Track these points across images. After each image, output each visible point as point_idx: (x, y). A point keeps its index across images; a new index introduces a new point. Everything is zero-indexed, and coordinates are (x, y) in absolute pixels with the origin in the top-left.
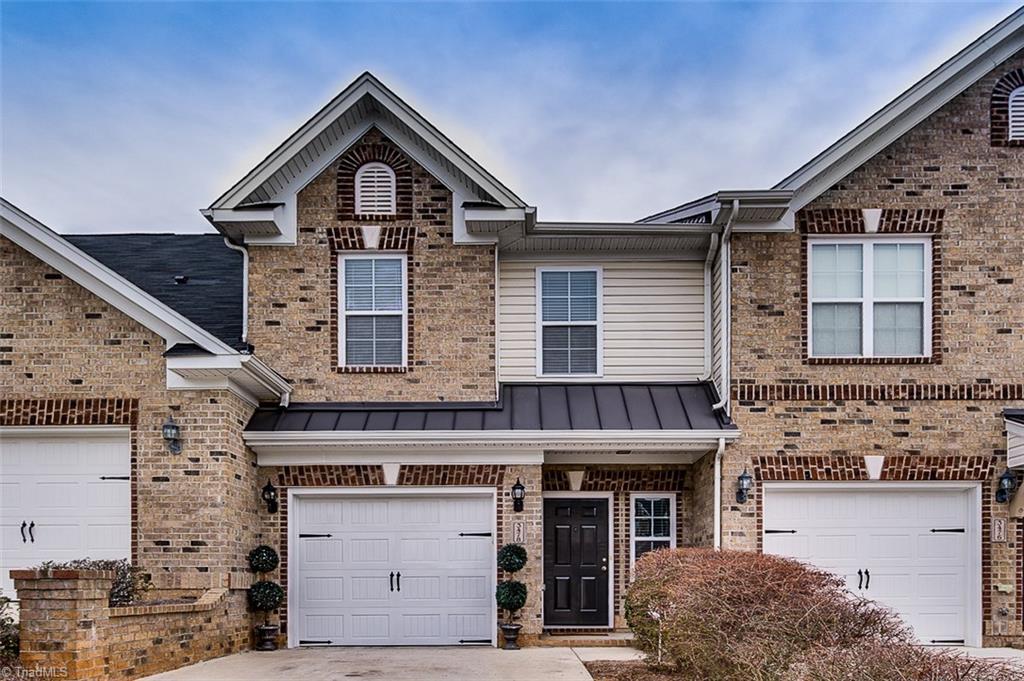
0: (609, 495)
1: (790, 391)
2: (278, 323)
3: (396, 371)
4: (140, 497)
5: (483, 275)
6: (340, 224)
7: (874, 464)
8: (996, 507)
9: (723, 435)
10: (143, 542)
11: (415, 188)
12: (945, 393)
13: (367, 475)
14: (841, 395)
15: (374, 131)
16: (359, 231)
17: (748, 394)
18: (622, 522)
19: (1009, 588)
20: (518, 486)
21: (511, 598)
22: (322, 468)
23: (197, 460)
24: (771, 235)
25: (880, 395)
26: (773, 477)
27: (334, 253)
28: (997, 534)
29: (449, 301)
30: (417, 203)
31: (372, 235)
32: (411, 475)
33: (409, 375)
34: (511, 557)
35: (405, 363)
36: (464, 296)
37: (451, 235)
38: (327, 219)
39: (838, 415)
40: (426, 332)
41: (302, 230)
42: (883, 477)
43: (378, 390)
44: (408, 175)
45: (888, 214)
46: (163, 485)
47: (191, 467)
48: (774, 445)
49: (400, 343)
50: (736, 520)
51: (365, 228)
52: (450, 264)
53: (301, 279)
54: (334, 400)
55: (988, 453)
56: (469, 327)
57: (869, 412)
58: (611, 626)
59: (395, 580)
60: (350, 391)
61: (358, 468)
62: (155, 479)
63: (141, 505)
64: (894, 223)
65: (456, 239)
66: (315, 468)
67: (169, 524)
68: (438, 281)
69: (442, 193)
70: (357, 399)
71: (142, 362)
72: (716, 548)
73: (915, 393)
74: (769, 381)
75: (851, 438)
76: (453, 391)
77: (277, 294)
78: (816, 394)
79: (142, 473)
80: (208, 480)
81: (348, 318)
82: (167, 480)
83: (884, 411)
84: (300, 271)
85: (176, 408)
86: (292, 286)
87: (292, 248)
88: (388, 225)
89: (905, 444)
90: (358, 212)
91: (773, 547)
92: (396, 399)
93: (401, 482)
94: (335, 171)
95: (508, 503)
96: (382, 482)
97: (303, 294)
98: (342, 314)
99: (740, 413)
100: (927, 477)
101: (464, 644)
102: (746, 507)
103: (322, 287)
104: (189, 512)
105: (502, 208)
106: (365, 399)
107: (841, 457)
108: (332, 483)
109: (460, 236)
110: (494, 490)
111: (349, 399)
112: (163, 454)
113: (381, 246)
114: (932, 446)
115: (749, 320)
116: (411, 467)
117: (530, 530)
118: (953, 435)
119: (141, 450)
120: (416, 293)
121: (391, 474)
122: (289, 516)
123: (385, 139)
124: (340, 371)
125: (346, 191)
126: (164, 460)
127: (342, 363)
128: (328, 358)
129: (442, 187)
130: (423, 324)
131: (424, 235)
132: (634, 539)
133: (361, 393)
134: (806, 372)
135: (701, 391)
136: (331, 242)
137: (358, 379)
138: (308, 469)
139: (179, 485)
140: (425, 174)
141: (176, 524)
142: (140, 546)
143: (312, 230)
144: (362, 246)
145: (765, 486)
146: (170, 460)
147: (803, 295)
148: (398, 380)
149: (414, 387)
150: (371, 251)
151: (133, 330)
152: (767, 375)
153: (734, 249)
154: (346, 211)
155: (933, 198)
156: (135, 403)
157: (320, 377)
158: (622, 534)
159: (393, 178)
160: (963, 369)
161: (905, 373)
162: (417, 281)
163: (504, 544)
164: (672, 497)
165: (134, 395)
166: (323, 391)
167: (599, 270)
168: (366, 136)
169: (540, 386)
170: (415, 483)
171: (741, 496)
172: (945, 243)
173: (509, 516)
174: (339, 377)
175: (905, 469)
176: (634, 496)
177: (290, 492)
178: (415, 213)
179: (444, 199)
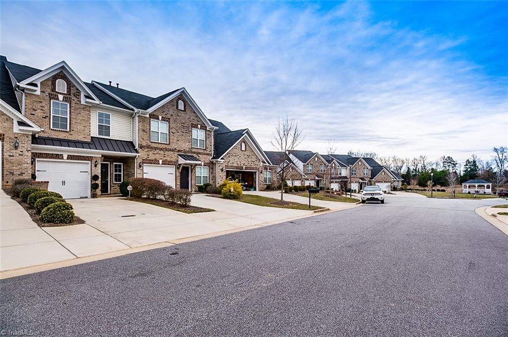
0: (109, 163)
1: (148, 147)
2: (34, 115)
3: (67, 132)
4: (5, 160)
5: (88, 112)
6: (52, 93)
7: (161, 162)
8: (177, 170)
9: (138, 154)
10: (5, 172)
11: (72, 88)
12: (170, 150)
13: (59, 156)
14: (156, 149)
15: (62, 71)
16: (58, 96)
17: (141, 147)
18: (112, 169)
19: (179, 184)
20: (96, 162)
21: (94, 187)
22: (46, 154)
23: (22, 152)
24: (145, 117)
25: (161, 149)
26: (145, 163)
27: (50, 99)
28: (177, 175)
29: (80, 117)
30: (72, 92)
31: (61, 97)
32: (70, 157)
33: (70, 133)
34: (95, 178)
35: (68, 130)
36: (83, 116)
37: (80, 101)
38: (48, 90)
39: (155, 152)
40: (74, 123)
41: (41, 92)
42: (162, 164)
43: (62, 136)
44: (70, 85)
45: (162, 117)
46: (12, 158)
47: (21, 153)
48: (145, 157)
49: (67, 125)
50: (139, 171)
51: (59, 95)
52: (80, 108)
53: (41, 104)
54: (50, 137)
55: (176, 161)
56: (84, 124)
57: (160, 152)
58: (109, 193)
59: (64, 183)
60: (54, 135)
61: (56, 154)
62: (9, 156)
63: (5, 163)
64: (163, 119)
65: (82, 103)
66: (44, 154)
67: (14, 168)
68: (77, 112)
69: (78, 91)
70: (56, 137)
71: (6, 124)
72: (136, 177)
73: (167, 150)
74: (145, 145)
75: (157, 156)
76: (80, 138)
77: (34, 107)
78: (152, 148)
79: (5, 154)
80: (26, 157)
81: (53, 116)
82: (13, 156)
83: (162, 152)
84: (41, 102)
85: (16, 138)
86: (39, 105)
87: (38, 95)
88: (65, 96)
89: (165, 158)
90: (57, 91)
91: (145, 176)
92: (66, 138)
93: (68, 159)
94: (51, 79)
95: (93, 165)
96: (63, 159)
97: (42, 108)
98: (52, 115)
99: (140, 150)
100: (169, 164)
101: (81, 198)
102: (141, 169)
103: (46, 108)
104: (20, 165)
105: (95, 100)
106: (58, 137)
107: (156, 160)
108: (49, 158)
109: (83, 102)
110: (90, 162)
111: (54, 137)
112: (12, 149)
113: (63, 100)
114: (169, 159)
115: (141, 132)
116: (70, 156)
117: (98, 171)
118: (172, 157)
119: (5, 148)
120: (72, 113)
121: (65, 157)
122: (36, 166)
123: (65, 75)
124: (52, 129)
125: (54, 84)
126: (12, 151)
127: (51, 128)
128: (48, 126)
129: (79, 90)
130: (73, 121)
131: (74, 100)
132: (114, 173)
133: (57, 136)
134: (151, 144)
135: (130, 143)
136: (50, 97)
137: (57, 132)
138: (42, 154)
139: (17, 158)
140: (74, 86)
141: (16, 168)
142: (5, 174)
143: (45, 92)
144: (58, 99)
145: (144, 164)
146: (14, 151)
147: (150, 129)
148: (67, 134)
149: (71, 136)
150: (61, 101)
151: (3, 115)
152: (144, 144)
153: (139, 119)
154: (54, 89)
155: (169, 116)
156: (4, 135)
157: (46, 130)
158: (112, 172)
159: (66, 84)
160: (173, 146)
161: (165, 146)
162: (72, 111)
163: (93, 175)
164: (122, 164)
165: (4, 133)
166: (47, 134)
167: (110, 114)
168: (59, 73)
169: (98, 138)
170: (71, 159)
171: (140, 166)
172: (170, 124)
173: (94, 168)
174: (51, 131)
175: (164, 163)
176: (114, 163)
177: (37, 159)
178: (72, 94)
179: (79, 93)
